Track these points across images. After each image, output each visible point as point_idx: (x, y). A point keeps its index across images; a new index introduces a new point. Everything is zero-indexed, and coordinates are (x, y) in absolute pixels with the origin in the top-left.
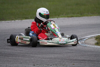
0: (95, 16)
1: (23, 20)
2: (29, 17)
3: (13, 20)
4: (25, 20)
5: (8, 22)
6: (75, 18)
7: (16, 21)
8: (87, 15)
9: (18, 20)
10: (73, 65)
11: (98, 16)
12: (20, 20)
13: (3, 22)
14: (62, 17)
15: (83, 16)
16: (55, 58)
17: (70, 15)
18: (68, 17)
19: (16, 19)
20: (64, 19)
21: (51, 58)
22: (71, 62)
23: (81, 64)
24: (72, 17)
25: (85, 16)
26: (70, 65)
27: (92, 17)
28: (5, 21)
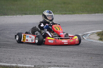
0: (85, 14)
1: (24, 16)
2: (28, 13)
3: (14, 15)
4: (25, 16)
5: (11, 17)
6: (68, 15)
7: (17, 16)
8: (78, 13)
9: (19, 15)
10: (92, 59)
11: (88, 14)
12: (20, 15)
13: (6, 16)
14: (56, 14)
15: (75, 14)
16: (71, 52)
17: (64, 13)
18: (62, 14)
19: (17, 14)
20: (59, 16)
21: (68, 51)
22: (88, 55)
23: (98, 58)
24: (65, 14)
25: (76, 14)
26: (89, 59)
27: (83, 15)
28: (8, 15)
